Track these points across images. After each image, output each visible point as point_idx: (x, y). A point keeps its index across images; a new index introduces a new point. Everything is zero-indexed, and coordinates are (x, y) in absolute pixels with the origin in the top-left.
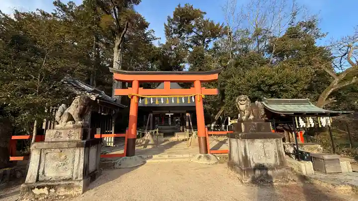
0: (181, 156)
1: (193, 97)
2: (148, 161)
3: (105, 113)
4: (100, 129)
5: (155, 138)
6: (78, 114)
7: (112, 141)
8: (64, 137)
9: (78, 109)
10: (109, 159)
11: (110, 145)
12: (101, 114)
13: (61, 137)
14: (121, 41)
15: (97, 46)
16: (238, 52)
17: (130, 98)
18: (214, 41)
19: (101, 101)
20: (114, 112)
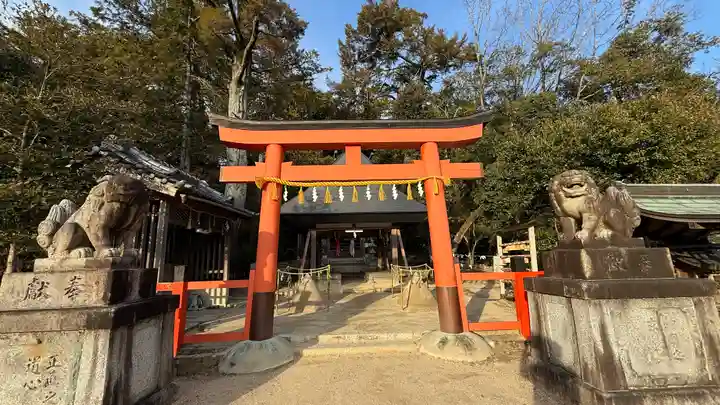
0: (391, 337)
1: (420, 185)
2: (306, 352)
3: (204, 229)
4: (183, 268)
5: (323, 287)
7: (224, 294)
8: (55, 297)
9: (102, 213)
10: (206, 345)
11: (218, 304)
12: (194, 230)
13: (46, 297)
14: (244, 67)
15: (196, 86)
16: (496, 98)
17: (259, 187)
18: (444, 77)
19: (191, 197)
20: (228, 227)
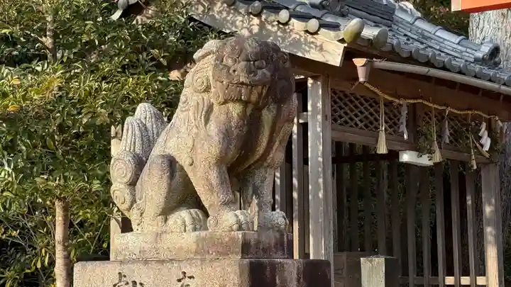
3: (420, 151)
6: (220, 161)
9: (213, 128)
12: (393, 155)
19: (380, 64)
20: (487, 142)
